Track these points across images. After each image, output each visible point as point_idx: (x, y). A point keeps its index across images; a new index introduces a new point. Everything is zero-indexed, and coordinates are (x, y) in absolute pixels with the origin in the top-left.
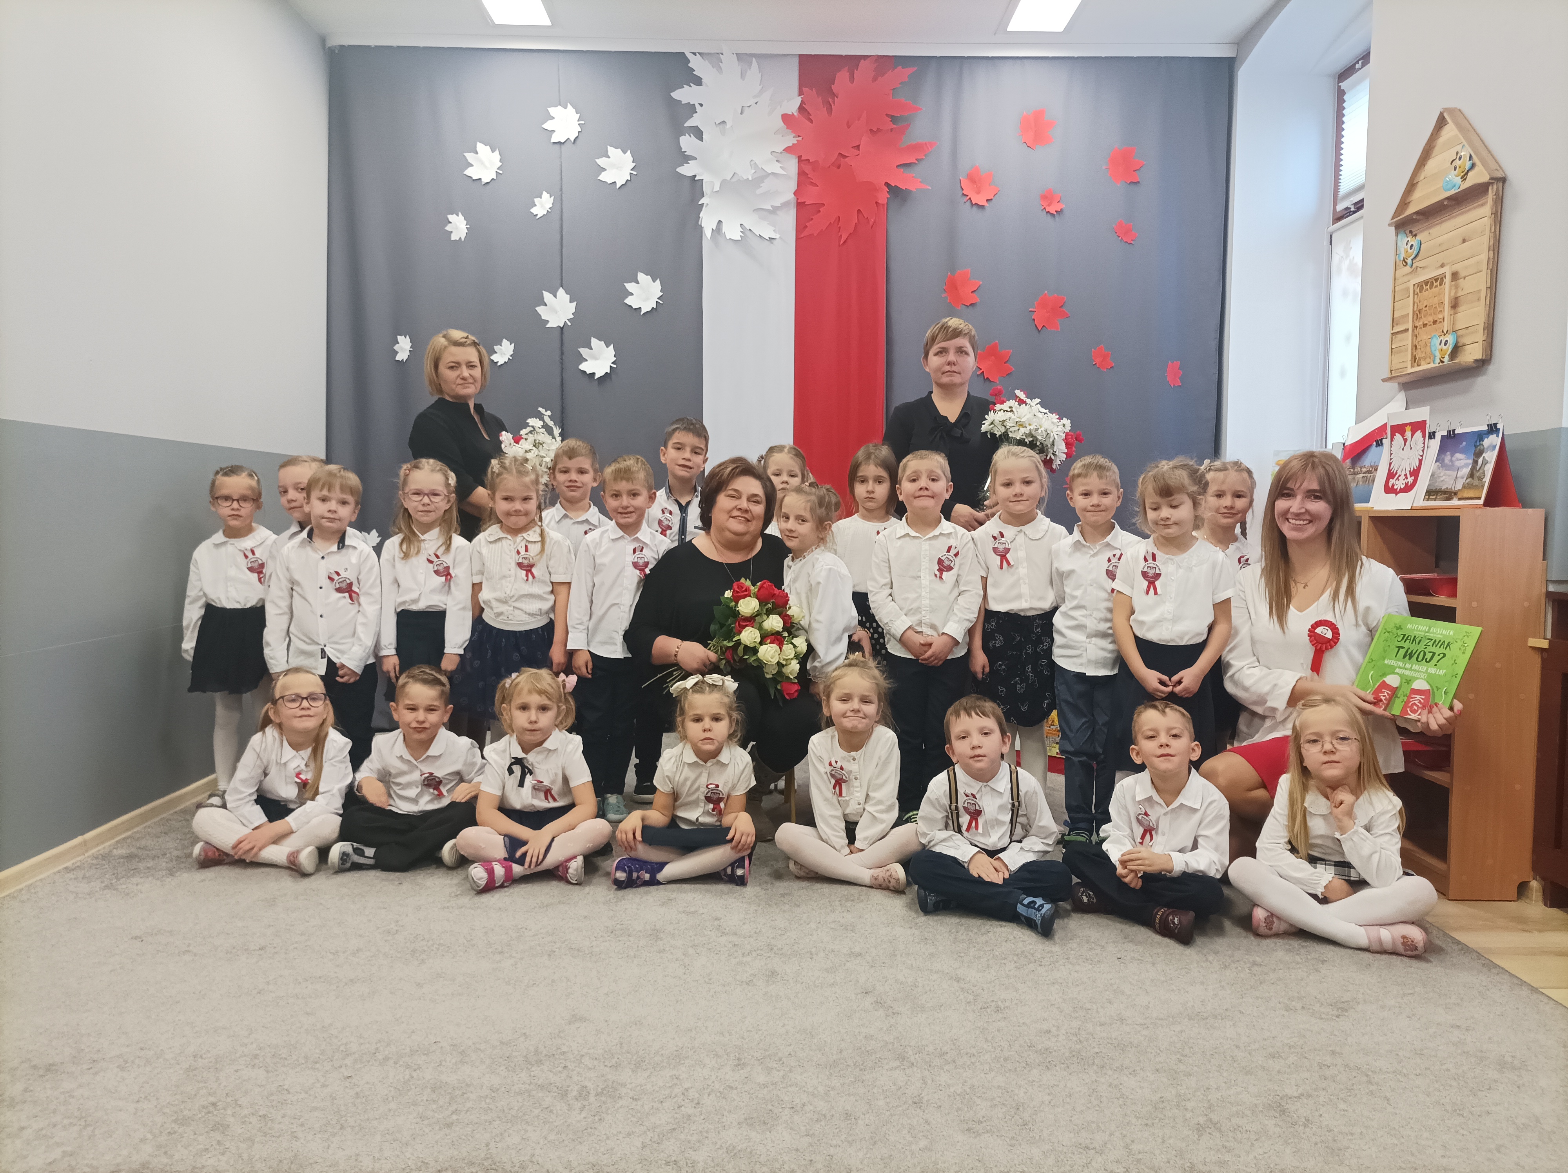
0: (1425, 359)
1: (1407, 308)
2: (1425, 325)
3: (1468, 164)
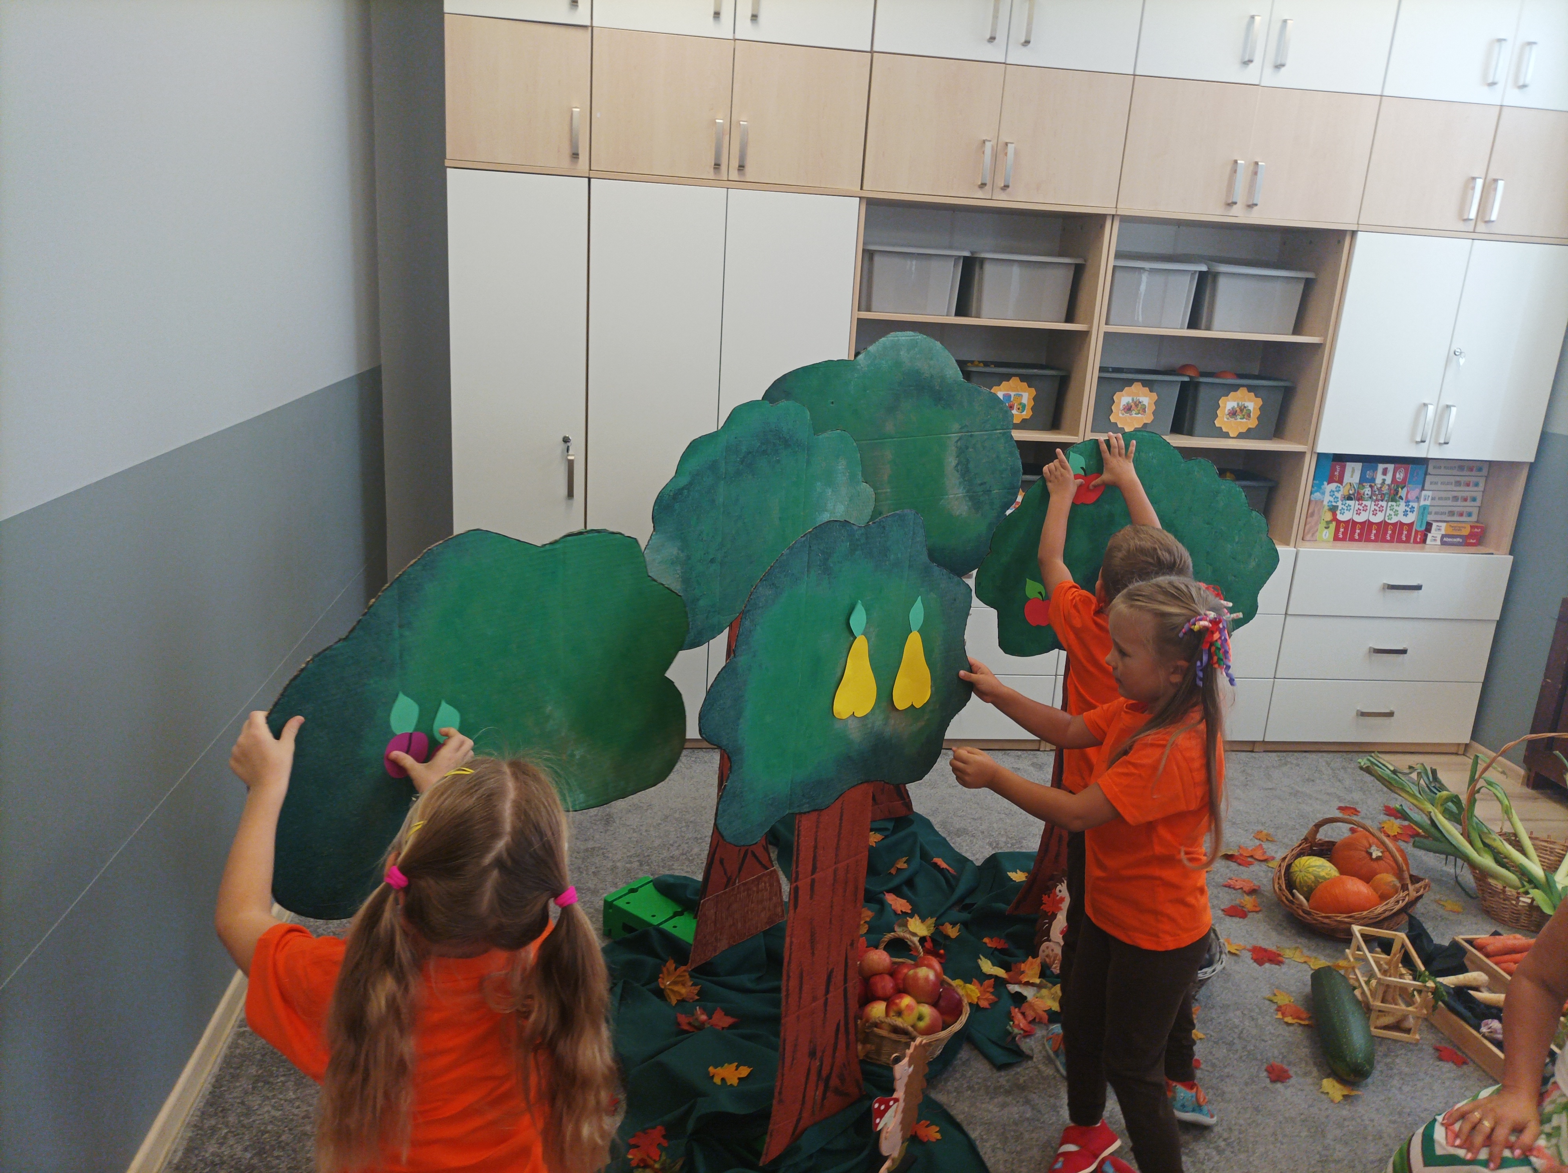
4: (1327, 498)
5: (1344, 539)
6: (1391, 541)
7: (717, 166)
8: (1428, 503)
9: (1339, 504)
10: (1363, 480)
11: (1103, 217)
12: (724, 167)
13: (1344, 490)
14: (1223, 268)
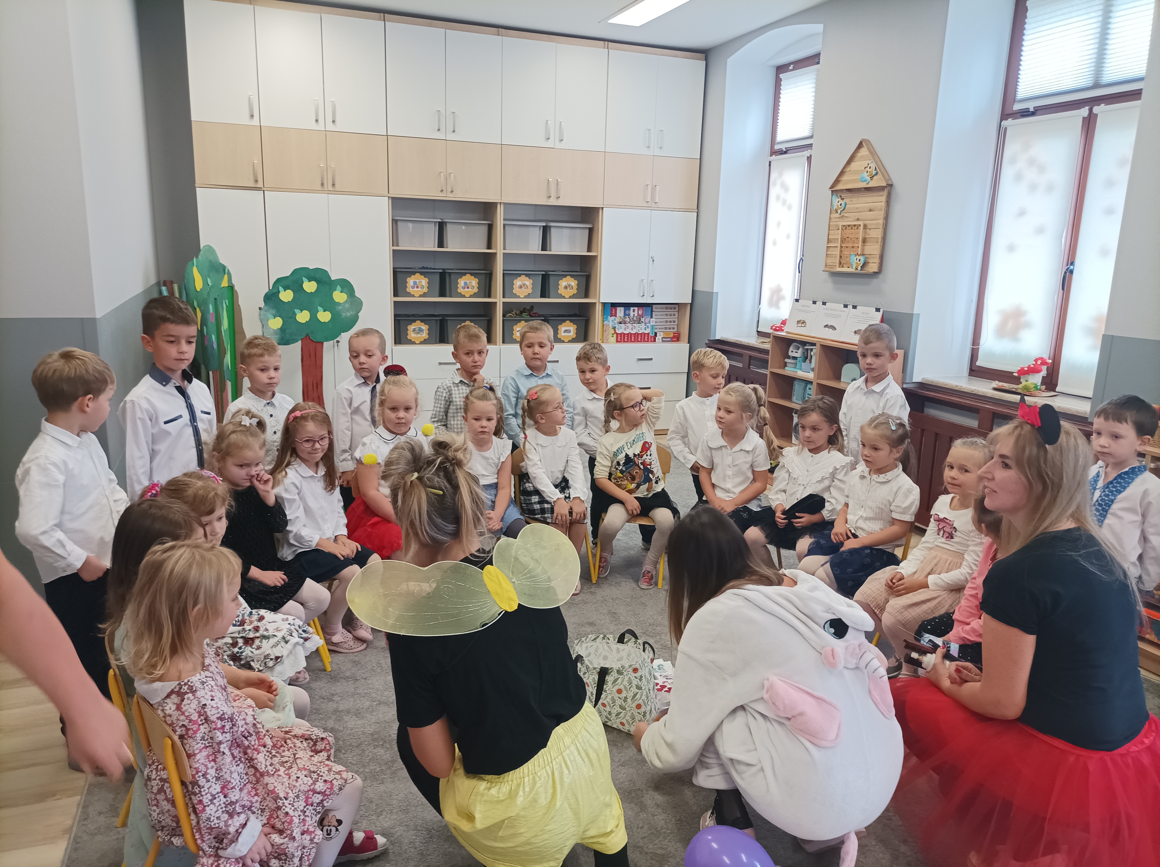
0: (846, 264)
1: (837, 235)
2: (847, 247)
3: (874, 172)
4: (611, 324)
5: (620, 342)
6: (641, 341)
7: (322, 184)
8: (654, 324)
9: (616, 326)
10: (625, 315)
11: (496, 204)
12: (325, 185)
13: (618, 320)
14: (552, 224)
